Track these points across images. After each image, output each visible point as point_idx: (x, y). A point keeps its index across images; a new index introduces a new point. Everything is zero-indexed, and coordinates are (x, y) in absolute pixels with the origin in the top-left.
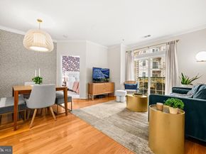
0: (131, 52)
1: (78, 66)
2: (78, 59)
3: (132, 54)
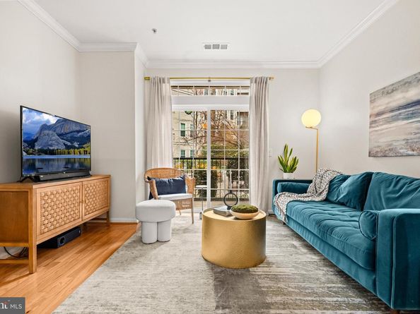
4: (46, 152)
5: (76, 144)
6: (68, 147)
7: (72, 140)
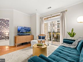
0: (42, 18)
1: (8, 25)
2: (8, 21)
3: (43, 19)
4: (22, 33)
5: (28, 31)
6: (26, 32)
7: (27, 30)
